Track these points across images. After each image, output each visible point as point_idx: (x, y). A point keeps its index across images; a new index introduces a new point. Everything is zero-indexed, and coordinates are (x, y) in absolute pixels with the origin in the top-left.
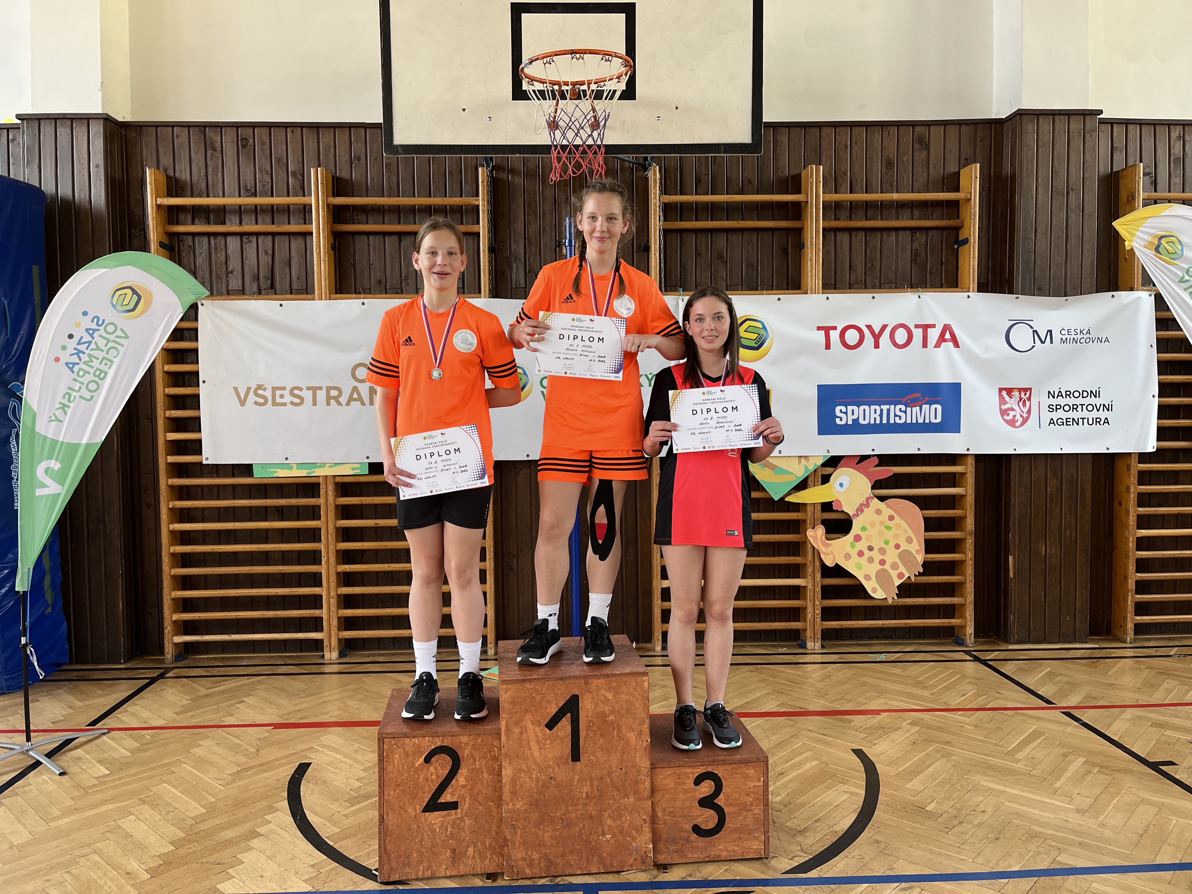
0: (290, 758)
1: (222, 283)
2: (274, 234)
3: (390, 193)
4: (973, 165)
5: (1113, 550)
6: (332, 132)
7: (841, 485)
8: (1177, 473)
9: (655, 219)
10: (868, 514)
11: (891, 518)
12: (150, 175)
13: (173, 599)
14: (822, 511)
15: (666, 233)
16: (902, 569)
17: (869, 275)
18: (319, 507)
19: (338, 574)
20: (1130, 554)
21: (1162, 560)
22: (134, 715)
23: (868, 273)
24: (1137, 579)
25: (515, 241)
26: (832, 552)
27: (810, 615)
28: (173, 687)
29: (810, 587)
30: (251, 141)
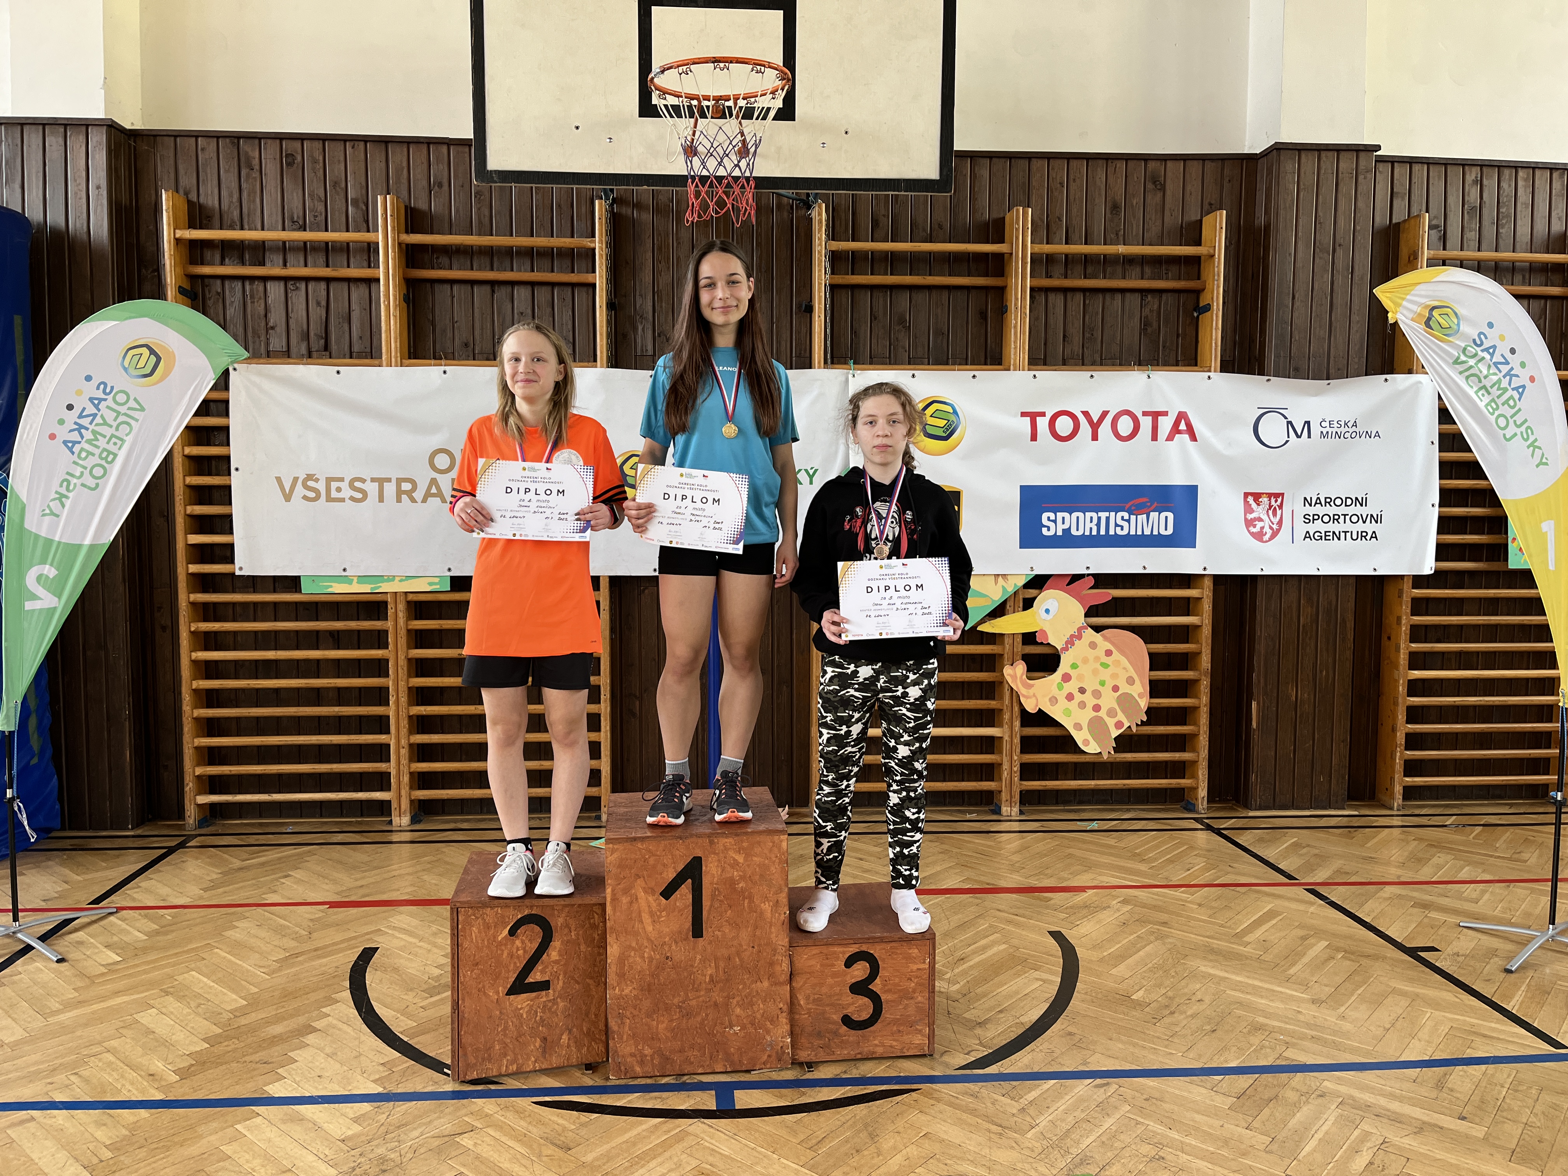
0: (350, 943)
1: (260, 341)
2: (328, 280)
3: (480, 230)
4: (1218, 212)
5: (1379, 696)
6: (405, 150)
7: (1047, 611)
8: (1461, 600)
9: (820, 271)
10: (1081, 646)
11: (1109, 653)
12: (167, 200)
13: (196, 748)
14: (1023, 644)
15: (834, 288)
16: (1121, 717)
17: (1087, 348)
18: (387, 632)
19: (410, 717)
20: (1400, 700)
21: (1440, 708)
22: (148, 891)
23: (1086, 345)
24: (1407, 731)
25: (641, 295)
26: (1034, 695)
27: (1006, 773)
28: (197, 859)
29: (1006, 738)
30: (299, 158)
